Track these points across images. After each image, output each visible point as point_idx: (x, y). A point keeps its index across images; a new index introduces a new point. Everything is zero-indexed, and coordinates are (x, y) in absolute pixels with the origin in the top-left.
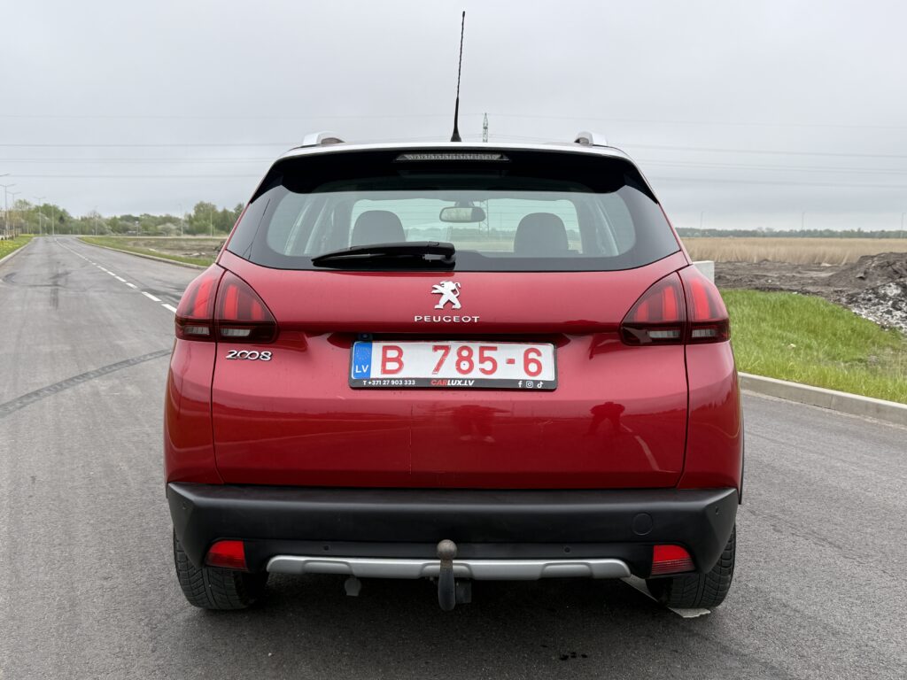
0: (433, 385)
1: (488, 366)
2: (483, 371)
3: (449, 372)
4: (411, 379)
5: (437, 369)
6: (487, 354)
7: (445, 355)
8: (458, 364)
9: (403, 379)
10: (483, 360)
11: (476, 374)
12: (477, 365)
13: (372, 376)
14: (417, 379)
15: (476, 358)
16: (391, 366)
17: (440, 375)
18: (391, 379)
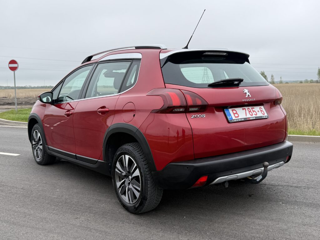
0: (247, 120)
1: (255, 113)
2: (255, 114)
3: (249, 116)
4: (242, 118)
5: (246, 115)
6: (253, 110)
7: (246, 111)
8: (249, 113)
9: (241, 119)
10: (254, 111)
11: (254, 116)
12: (253, 113)
13: (233, 119)
14: (244, 118)
15: (252, 111)
16: (236, 115)
17: (248, 117)
18: (238, 119)
